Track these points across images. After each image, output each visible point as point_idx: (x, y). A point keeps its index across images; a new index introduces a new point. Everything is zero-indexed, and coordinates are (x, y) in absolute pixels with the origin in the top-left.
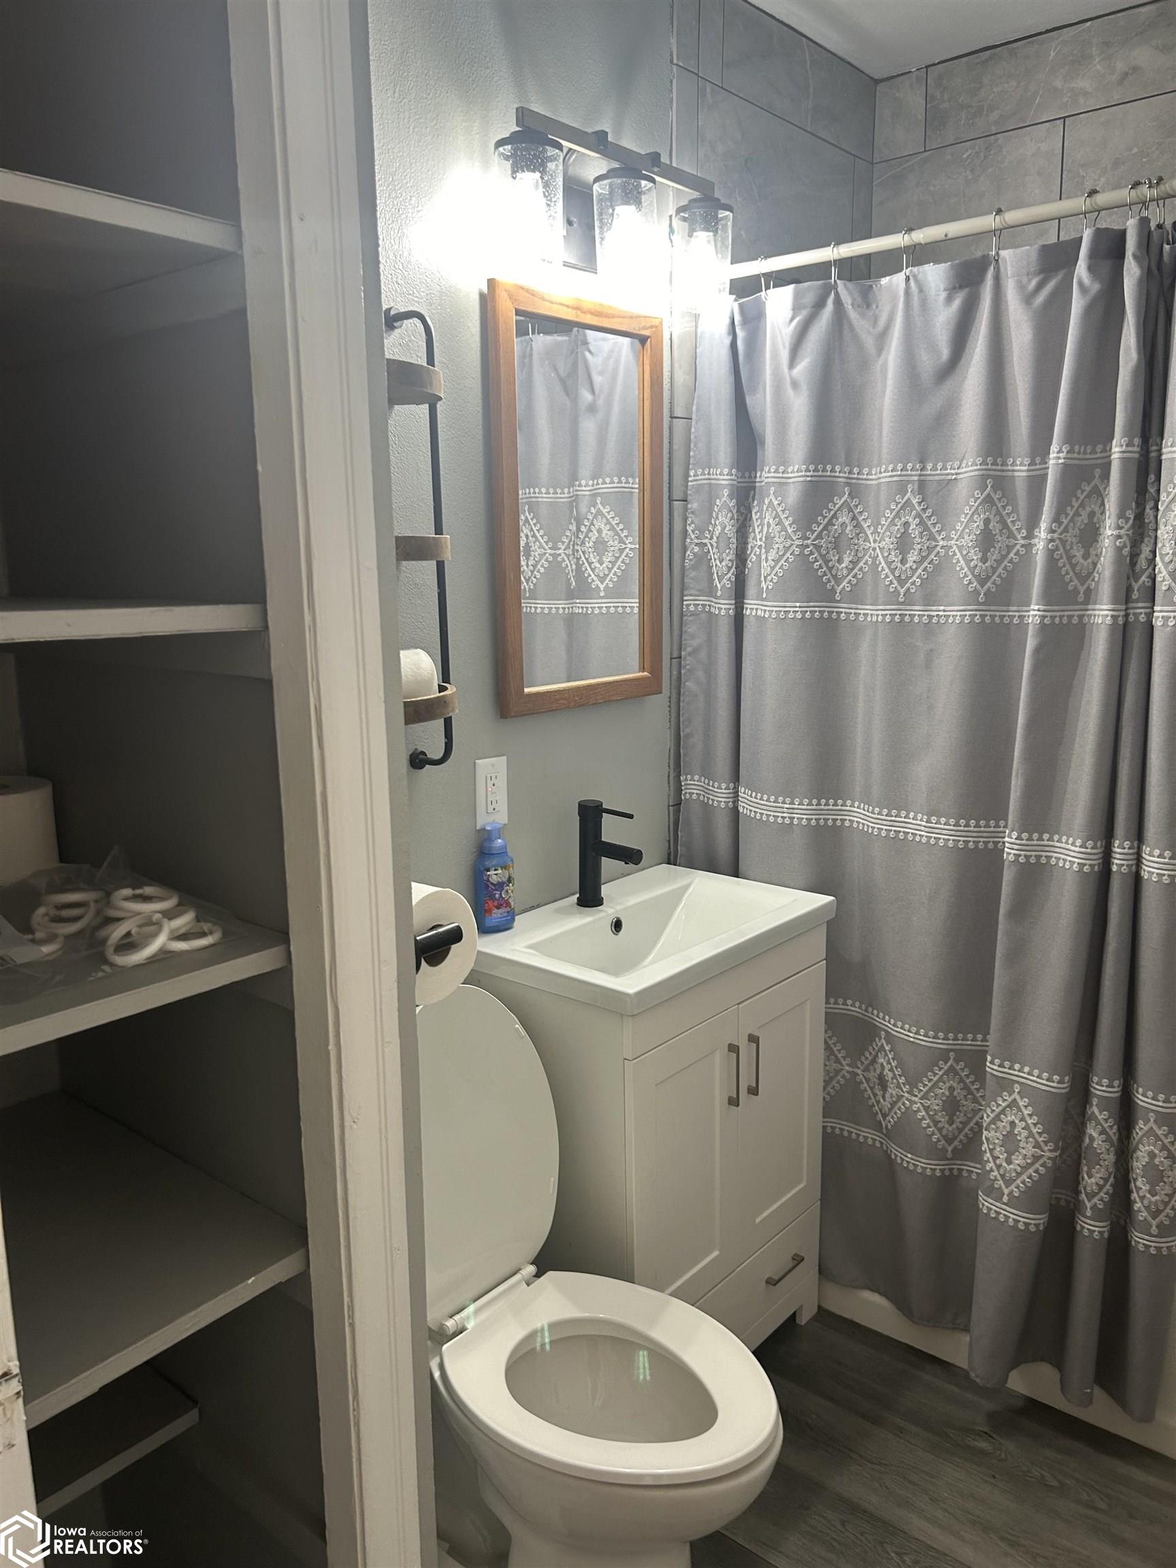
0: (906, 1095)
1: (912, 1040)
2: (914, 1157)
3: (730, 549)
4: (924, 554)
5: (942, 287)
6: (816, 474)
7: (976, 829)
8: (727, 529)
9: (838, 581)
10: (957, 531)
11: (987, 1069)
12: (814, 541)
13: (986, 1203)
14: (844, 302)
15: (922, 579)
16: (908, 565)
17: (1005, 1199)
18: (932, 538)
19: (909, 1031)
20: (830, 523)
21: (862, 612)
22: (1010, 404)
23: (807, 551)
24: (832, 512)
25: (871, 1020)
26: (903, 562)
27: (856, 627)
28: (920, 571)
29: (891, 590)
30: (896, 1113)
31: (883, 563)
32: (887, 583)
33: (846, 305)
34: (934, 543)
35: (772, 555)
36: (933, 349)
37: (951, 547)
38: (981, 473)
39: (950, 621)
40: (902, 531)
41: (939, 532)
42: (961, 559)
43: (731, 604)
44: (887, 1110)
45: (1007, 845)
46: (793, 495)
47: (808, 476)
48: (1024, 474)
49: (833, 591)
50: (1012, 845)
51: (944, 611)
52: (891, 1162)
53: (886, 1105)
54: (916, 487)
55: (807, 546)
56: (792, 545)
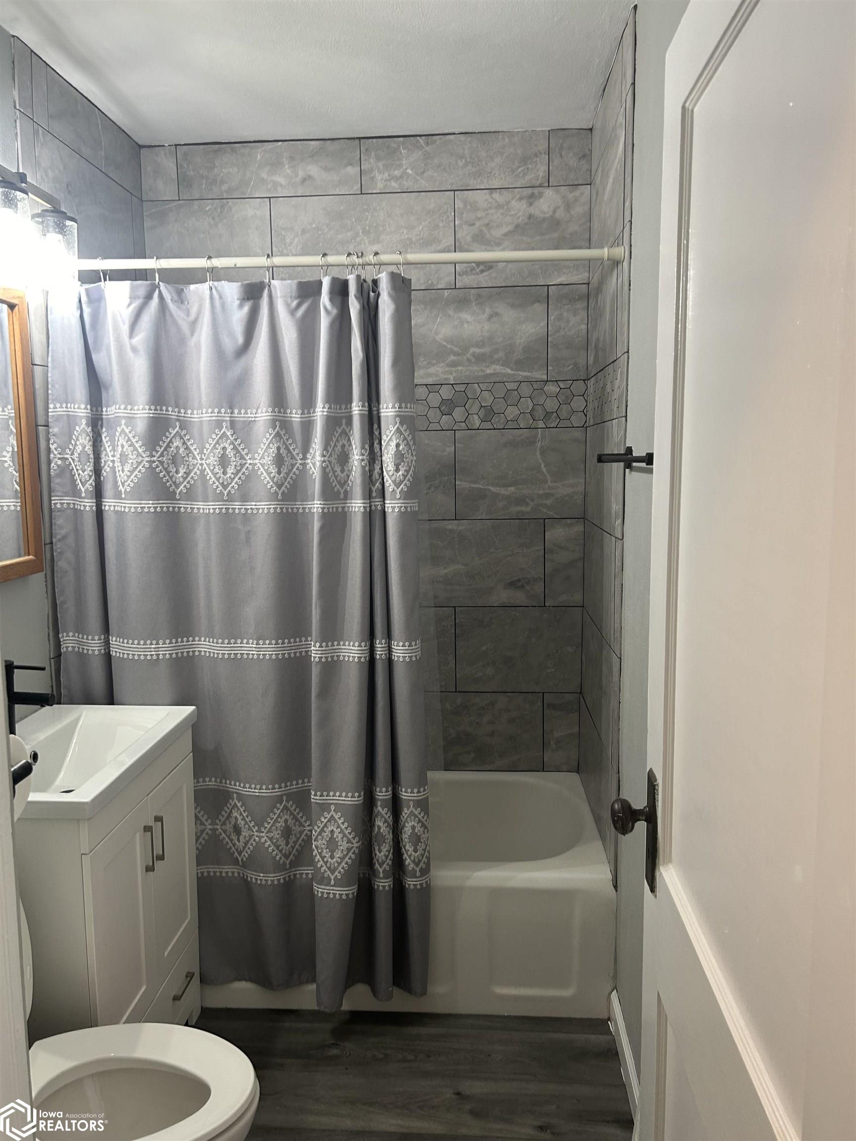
0: (256, 833)
1: (257, 794)
2: (265, 875)
3: (90, 462)
4: (238, 468)
5: (236, 297)
6: (156, 412)
7: (289, 645)
8: (87, 448)
9: (177, 486)
10: (259, 454)
11: (312, 800)
12: (158, 458)
13: (320, 890)
14: (165, 297)
15: (238, 485)
16: (228, 475)
17: (332, 882)
18: (242, 458)
19: (255, 789)
20: (168, 446)
21: (196, 507)
22: (286, 375)
23: (154, 465)
24: (169, 439)
25: (225, 788)
26: (225, 473)
27: (192, 518)
28: (236, 479)
29: (218, 492)
30: (249, 848)
31: (210, 474)
32: (215, 487)
33: (166, 300)
34: (244, 462)
35: (127, 467)
36: (232, 335)
37: (256, 464)
38: (272, 417)
39: (260, 512)
40: (222, 453)
41: (247, 454)
42: (264, 472)
43: (93, 502)
44: (242, 848)
45: (313, 652)
46: (141, 426)
47: (151, 414)
48: (298, 420)
49: (174, 493)
50: (315, 651)
51: (255, 505)
52: (247, 884)
53: (240, 845)
54: (229, 424)
55: (154, 462)
56: (143, 460)
